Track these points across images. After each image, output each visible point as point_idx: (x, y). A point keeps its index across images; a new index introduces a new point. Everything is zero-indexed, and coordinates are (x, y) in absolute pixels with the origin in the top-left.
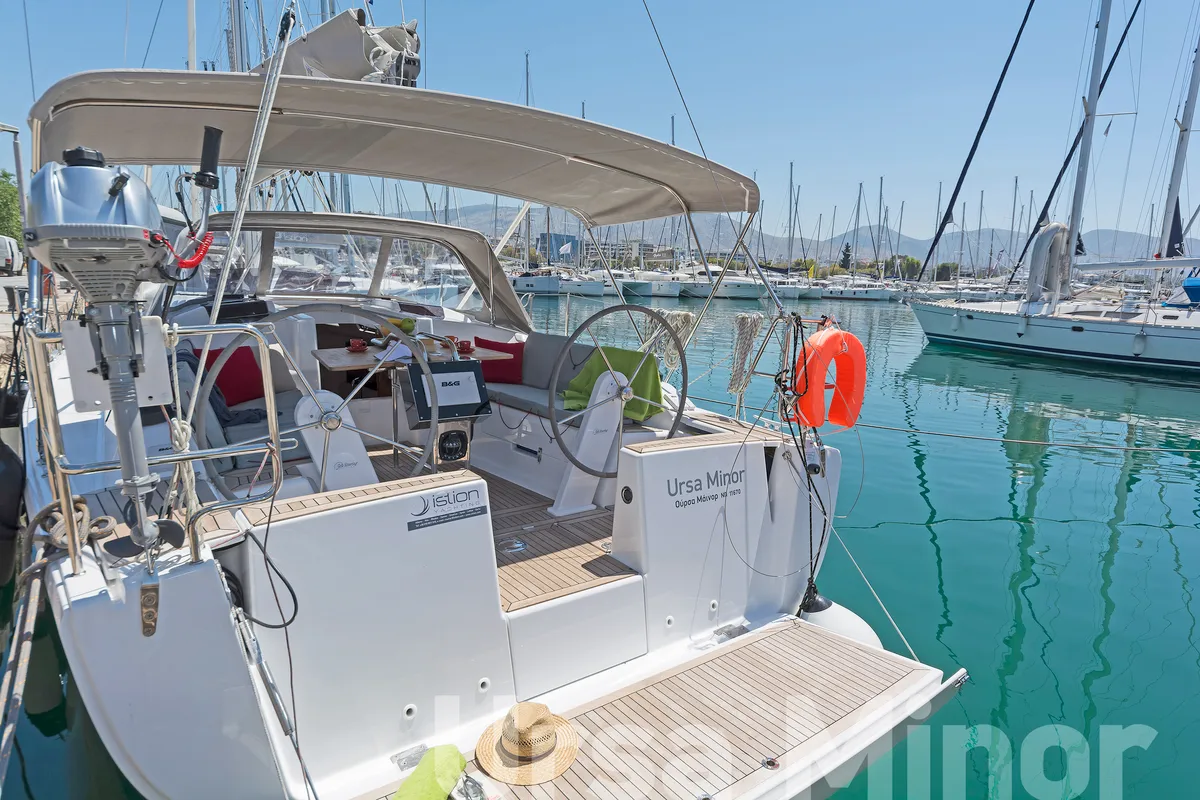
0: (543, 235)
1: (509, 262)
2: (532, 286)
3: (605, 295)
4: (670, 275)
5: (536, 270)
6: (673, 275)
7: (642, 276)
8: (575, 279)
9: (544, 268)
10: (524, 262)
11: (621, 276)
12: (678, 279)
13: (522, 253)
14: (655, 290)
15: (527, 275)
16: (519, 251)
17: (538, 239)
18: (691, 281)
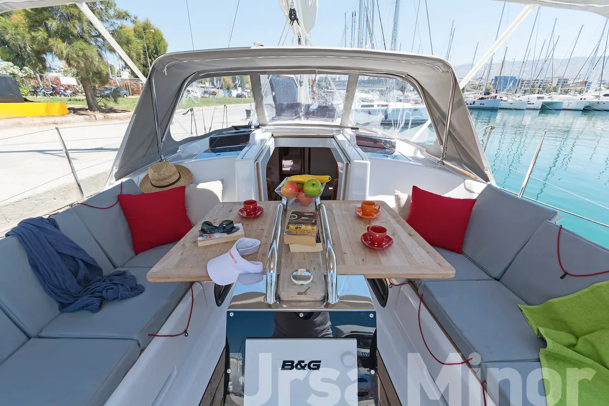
0: (496, 78)
1: (473, 92)
2: (483, 104)
3: (527, 109)
4: (579, 96)
5: (488, 96)
6: (582, 97)
7: (556, 98)
8: (510, 101)
9: (493, 94)
10: (482, 92)
11: (542, 98)
12: (585, 99)
13: (482, 87)
14: (564, 106)
15: (482, 98)
16: (480, 86)
17: (493, 80)
18: (597, 100)
